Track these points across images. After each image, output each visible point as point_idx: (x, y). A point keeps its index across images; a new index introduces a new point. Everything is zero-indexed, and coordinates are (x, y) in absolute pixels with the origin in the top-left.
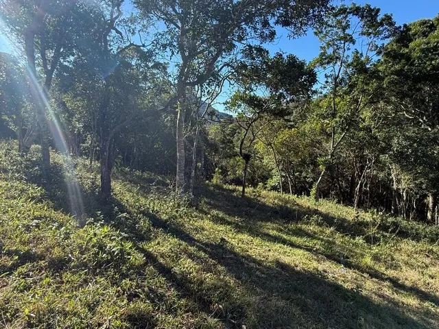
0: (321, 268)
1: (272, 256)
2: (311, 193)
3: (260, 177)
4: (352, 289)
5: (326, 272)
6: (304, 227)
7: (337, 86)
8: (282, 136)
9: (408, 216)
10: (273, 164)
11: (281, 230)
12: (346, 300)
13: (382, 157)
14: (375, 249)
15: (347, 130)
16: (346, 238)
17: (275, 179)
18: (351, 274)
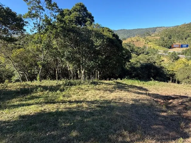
0: (43, 109)
1: (16, 115)
2: (37, 79)
3: (6, 77)
4: (56, 111)
5: (45, 109)
6: (34, 95)
7: (40, 29)
8: (16, 53)
9: (74, 78)
10: (13, 68)
11: (22, 100)
12: (54, 116)
13: (62, 59)
14: (64, 93)
15: (48, 49)
16: (54, 93)
17: (16, 76)
18: (55, 106)
